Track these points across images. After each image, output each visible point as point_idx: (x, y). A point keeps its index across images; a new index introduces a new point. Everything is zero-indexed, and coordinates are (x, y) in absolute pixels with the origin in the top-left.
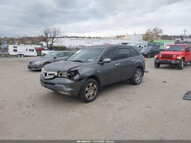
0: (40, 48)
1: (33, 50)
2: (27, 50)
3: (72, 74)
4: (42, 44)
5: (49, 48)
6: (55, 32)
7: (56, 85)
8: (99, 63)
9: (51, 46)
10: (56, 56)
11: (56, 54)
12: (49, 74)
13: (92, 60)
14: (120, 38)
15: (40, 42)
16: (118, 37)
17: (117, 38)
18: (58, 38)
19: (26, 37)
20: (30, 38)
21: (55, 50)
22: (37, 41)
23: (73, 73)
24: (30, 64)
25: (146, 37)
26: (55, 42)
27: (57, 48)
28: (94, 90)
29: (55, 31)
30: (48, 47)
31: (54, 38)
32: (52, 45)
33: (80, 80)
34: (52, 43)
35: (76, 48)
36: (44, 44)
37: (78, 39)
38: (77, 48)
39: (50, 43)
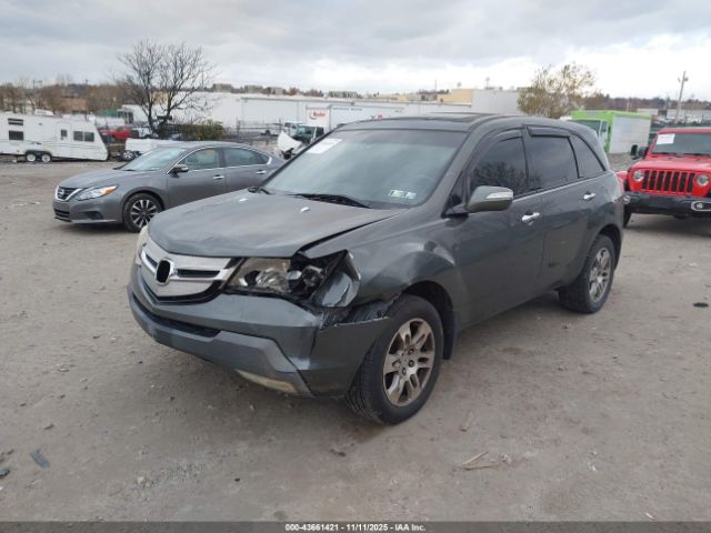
0: (120, 129)
1: (90, 138)
2: (64, 133)
3: (314, 273)
4: (131, 115)
5: (155, 131)
6: (179, 65)
7: (224, 336)
8: (450, 211)
9: (165, 121)
10: (183, 162)
11: (181, 154)
12: (182, 272)
13: (410, 195)
14: (435, 98)
15: (120, 107)
16: (425, 96)
17: (423, 98)
18: (193, 90)
19: (66, 84)
20: (82, 90)
21: (179, 139)
22: (112, 101)
23: (319, 270)
24: (64, 197)
25: (531, 99)
26: (181, 106)
27: (188, 132)
28: (423, 349)
29: (179, 62)
30: (152, 127)
31: (174, 90)
32: (171, 118)
33: (357, 307)
34: (169, 110)
35: (263, 131)
36: (139, 113)
37: (272, 96)
38: (268, 132)
39: (159, 110)
